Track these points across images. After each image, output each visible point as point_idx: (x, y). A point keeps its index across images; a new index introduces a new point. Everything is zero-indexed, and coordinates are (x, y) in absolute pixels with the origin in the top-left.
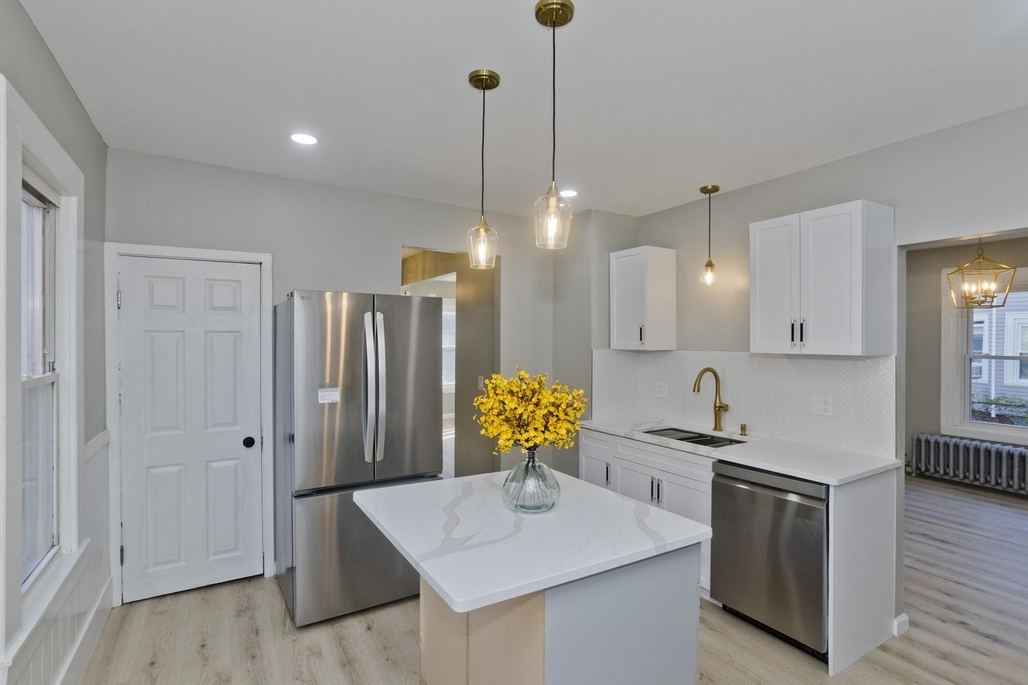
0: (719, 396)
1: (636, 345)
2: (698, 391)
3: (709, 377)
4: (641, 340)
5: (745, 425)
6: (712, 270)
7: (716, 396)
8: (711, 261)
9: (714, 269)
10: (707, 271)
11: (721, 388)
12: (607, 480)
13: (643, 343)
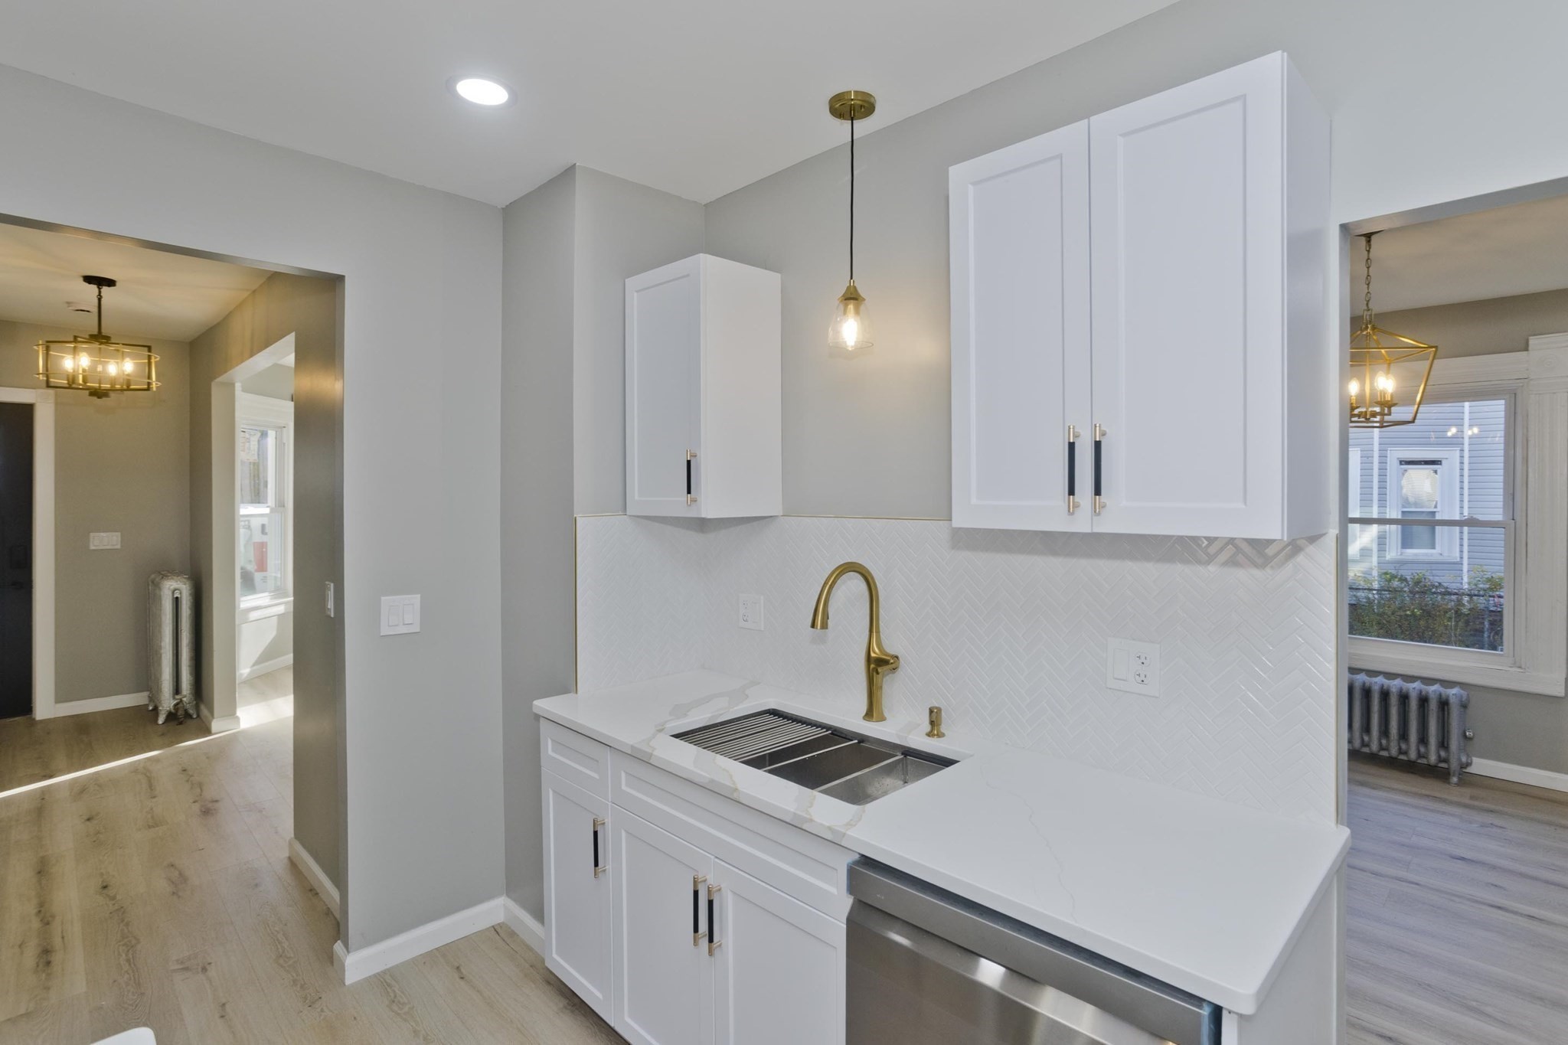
0: (878, 632)
1: (676, 504)
2: (824, 626)
3: (853, 585)
4: (689, 492)
5: (939, 710)
6: (857, 312)
7: (871, 631)
8: (855, 287)
9: (862, 307)
10: (845, 312)
11: (881, 612)
12: (596, 864)
13: (694, 501)
